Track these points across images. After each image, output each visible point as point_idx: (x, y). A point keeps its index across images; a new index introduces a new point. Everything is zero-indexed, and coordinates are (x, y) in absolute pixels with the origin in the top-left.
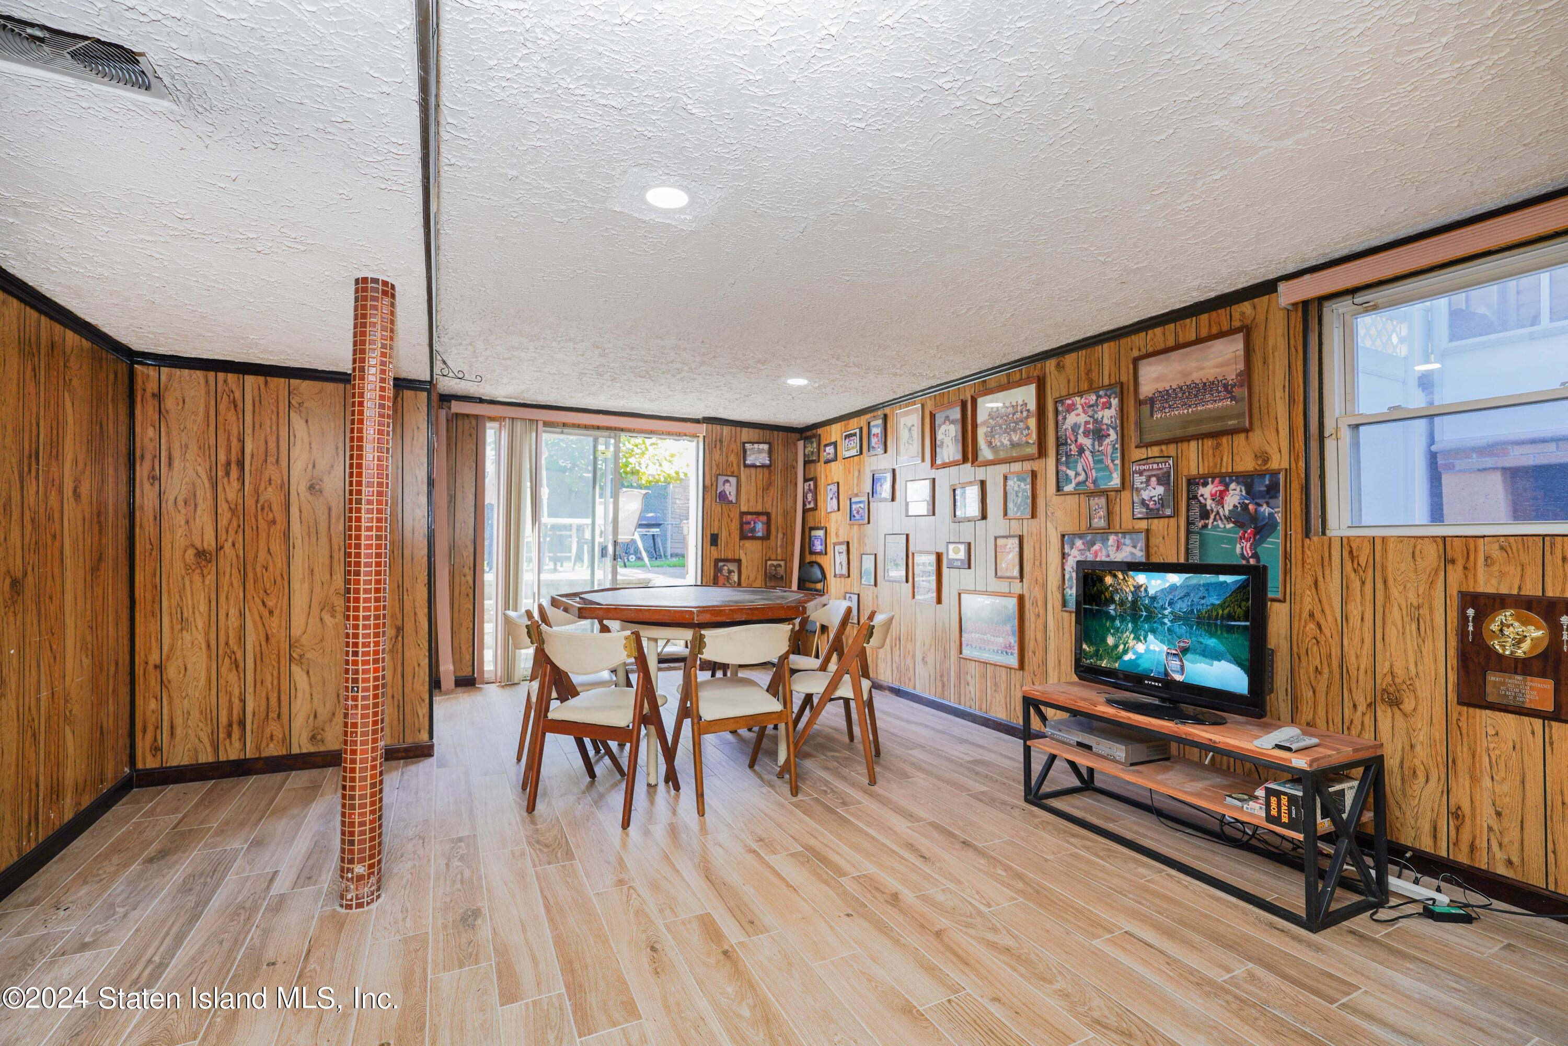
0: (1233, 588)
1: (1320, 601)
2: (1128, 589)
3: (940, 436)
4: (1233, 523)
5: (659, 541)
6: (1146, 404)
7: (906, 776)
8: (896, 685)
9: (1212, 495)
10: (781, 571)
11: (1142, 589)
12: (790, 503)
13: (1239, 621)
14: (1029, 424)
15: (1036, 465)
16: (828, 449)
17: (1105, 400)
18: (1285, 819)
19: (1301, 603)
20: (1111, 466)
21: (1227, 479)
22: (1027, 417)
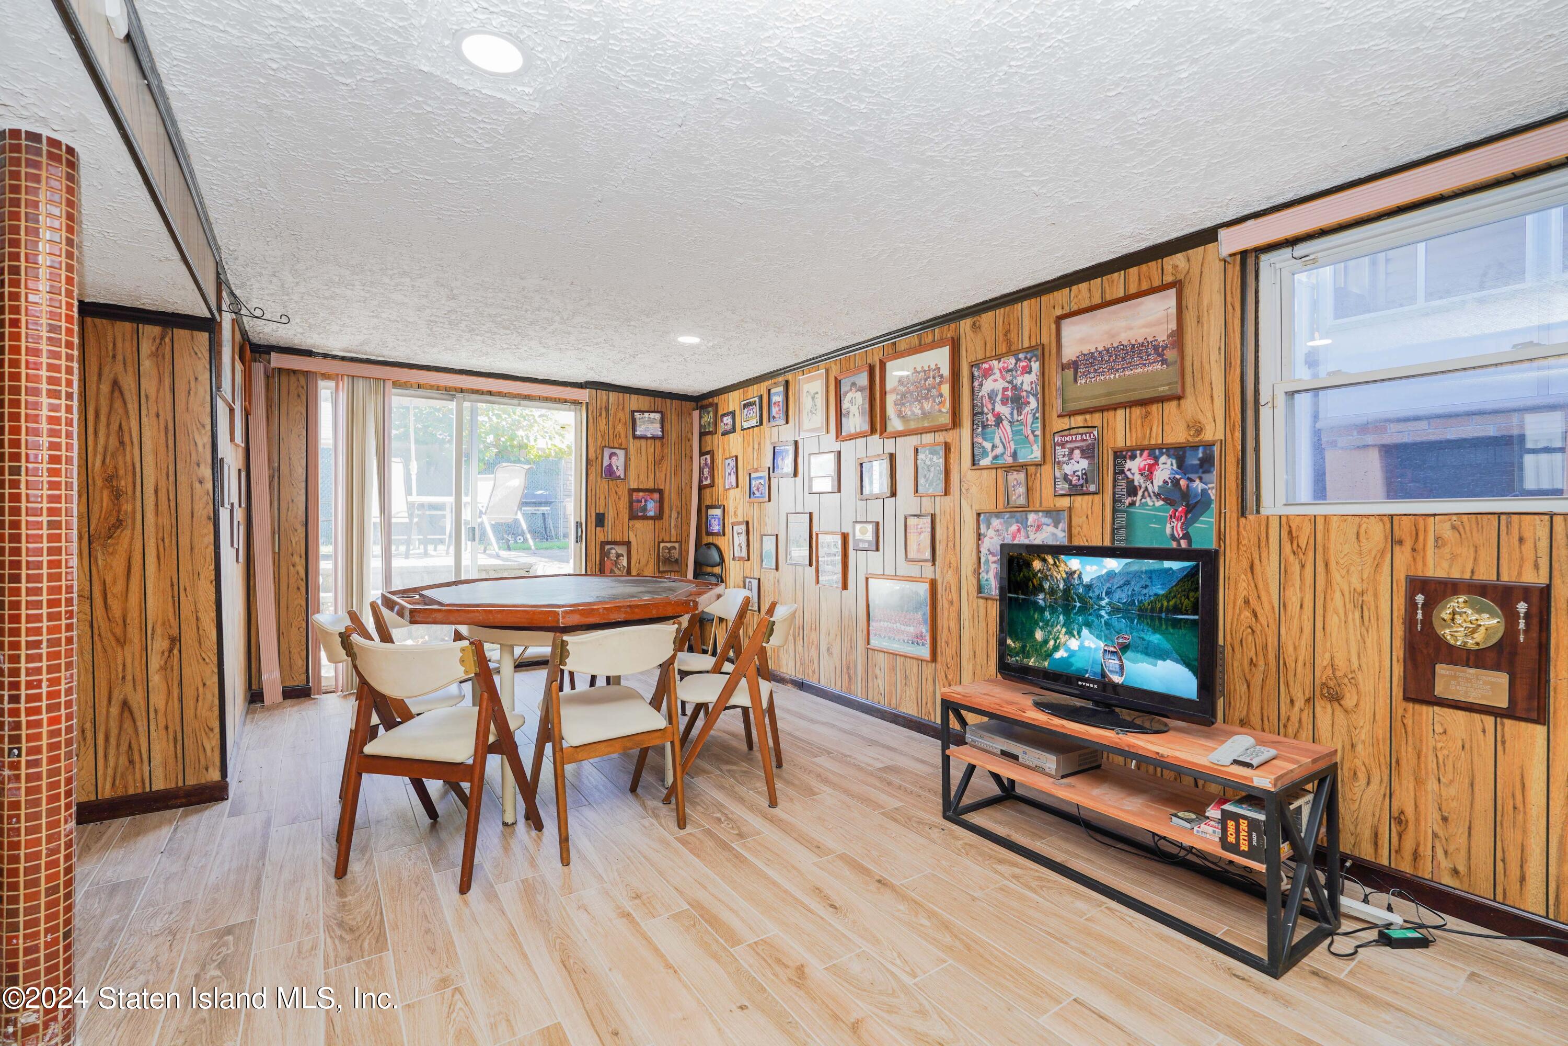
0: (1180, 576)
1: (1256, 586)
2: (1059, 576)
3: (845, 405)
4: (1163, 500)
5: (550, 521)
6: (1069, 368)
7: (811, 792)
8: (799, 677)
9: (1140, 470)
10: (676, 554)
11: (1076, 576)
12: (685, 479)
13: (1187, 614)
14: (943, 391)
15: (950, 437)
16: (725, 419)
17: (1024, 364)
18: (1244, 847)
19: (1236, 589)
20: (1031, 437)
21: (1157, 451)
22: (940, 384)
